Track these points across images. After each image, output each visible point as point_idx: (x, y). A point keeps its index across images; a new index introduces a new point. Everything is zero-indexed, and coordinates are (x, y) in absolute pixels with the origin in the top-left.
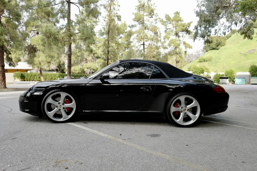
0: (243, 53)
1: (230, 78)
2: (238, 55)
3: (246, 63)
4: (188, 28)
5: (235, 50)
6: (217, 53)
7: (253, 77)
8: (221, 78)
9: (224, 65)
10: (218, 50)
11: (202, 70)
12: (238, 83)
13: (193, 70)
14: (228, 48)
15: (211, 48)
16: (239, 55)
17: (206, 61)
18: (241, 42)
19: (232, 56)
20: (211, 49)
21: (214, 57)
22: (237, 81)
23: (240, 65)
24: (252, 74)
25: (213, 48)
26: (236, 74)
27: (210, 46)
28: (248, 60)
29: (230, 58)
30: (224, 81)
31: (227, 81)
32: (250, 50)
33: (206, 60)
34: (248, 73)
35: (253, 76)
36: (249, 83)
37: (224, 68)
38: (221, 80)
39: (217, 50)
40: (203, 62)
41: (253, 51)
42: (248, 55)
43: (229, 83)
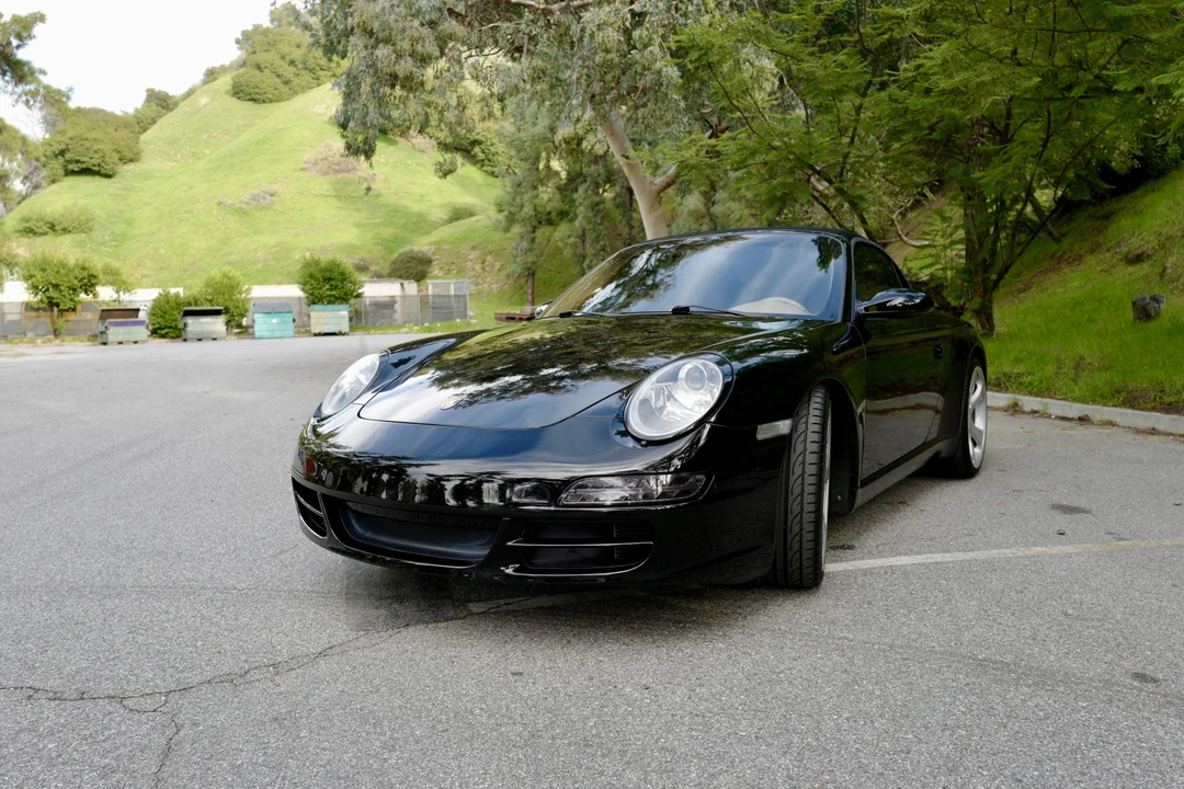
0: (229, 202)
1: (227, 311)
2: (212, 211)
3: (253, 247)
4: (15, 42)
5: (192, 187)
6: (110, 195)
7: (316, 307)
8: (187, 314)
9: (162, 251)
10: (113, 180)
11: (85, 273)
12: (264, 334)
13: (31, 276)
14: (159, 174)
15: (71, 167)
16: (215, 212)
17: (65, 231)
18: (207, 152)
19: (186, 215)
20: (73, 173)
21: (98, 212)
22: (262, 323)
23: (232, 253)
24: (312, 294)
25: (84, 166)
26: (249, 296)
27: (68, 156)
28: (255, 233)
29: (181, 220)
30: (207, 328)
31: (217, 324)
32: (255, 192)
33: (65, 224)
34: (294, 291)
35: (314, 303)
36: (303, 329)
37: (162, 269)
38: (190, 320)
39: (106, 181)
40: (46, 233)
41: (268, 196)
42: (254, 212)
43: (224, 335)
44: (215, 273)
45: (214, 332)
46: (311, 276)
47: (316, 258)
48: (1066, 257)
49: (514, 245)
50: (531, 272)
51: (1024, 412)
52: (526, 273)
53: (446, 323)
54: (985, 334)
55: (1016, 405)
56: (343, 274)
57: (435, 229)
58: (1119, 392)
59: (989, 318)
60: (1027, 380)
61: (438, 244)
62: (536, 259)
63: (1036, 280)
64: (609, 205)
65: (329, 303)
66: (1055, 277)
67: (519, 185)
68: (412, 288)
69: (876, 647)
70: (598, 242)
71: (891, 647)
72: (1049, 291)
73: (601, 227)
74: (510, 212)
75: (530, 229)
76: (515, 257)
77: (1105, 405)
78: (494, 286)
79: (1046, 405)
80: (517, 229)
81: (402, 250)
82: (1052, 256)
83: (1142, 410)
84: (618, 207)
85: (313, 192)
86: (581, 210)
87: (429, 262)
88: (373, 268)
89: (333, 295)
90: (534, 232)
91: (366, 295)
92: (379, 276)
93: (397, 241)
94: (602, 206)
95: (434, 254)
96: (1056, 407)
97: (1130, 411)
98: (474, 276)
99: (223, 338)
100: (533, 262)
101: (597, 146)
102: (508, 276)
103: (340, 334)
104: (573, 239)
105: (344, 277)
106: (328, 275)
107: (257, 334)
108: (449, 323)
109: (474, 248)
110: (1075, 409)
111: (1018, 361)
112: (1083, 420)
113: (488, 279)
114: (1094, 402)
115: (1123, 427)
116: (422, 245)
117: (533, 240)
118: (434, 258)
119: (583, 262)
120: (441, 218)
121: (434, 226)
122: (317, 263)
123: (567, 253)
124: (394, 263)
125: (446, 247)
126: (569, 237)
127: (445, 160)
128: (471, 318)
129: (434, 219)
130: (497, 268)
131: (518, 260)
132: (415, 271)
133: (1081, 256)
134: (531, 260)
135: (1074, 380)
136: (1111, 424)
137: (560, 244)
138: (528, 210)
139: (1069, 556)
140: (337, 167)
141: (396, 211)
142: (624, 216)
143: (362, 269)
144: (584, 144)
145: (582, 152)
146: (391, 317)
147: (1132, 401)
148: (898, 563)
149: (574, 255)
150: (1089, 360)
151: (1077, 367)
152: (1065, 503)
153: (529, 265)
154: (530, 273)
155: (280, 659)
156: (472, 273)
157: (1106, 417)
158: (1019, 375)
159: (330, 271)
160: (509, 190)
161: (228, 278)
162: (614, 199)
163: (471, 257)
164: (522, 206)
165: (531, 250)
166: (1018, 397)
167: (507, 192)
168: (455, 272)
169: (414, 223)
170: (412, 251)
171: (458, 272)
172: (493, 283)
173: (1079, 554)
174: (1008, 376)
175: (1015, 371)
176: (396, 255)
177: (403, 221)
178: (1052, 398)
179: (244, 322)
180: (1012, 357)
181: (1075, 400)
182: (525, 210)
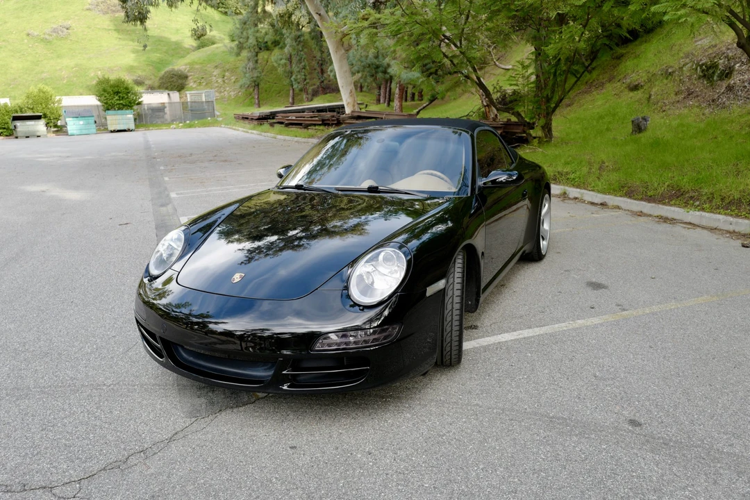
0: (36, 34)
1: (45, 116)
2: (23, 40)
3: (58, 68)
5: (5, 22)
7: (109, 112)
8: (15, 118)
12: (75, 132)
16: (26, 41)
19: (4, 43)
22: (73, 125)
23: (43, 72)
24: (106, 103)
26: (61, 105)
28: (58, 57)
30: (31, 129)
31: (40, 126)
32: (55, 26)
34: (92, 101)
35: (108, 109)
36: (102, 127)
38: (18, 123)
41: (65, 30)
42: (55, 41)
43: (46, 133)
44: (33, 89)
45: (38, 131)
46: (104, 90)
47: (106, 77)
48: (595, 83)
49: (244, 65)
50: (256, 83)
51: (570, 199)
52: (253, 84)
53: (201, 121)
54: (547, 141)
55: (565, 193)
56: (127, 88)
57: (188, 53)
58: (623, 187)
59: (550, 130)
60: (572, 176)
61: (191, 64)
62: (259, 75)
63: (577, 98)
64: (307, 37)
65: (119, 109)
66: (588, 97)
67: (245, 23)
68: (175, 96)
69: (495, 411)
70: (301, 63)
71: (503, 410)
72: (585, 107)
73: (302, 53)
74: (240, 42)
75: (254, 54)
76: (245, 73)
77: (616, 196)
78: (232, 93)
79: (582, 194)
80: (245, 54)
81: (166, 69)
82: (586, 83)
83: (635, 199)
84: (313, 39)
85: (99, 27)
86: (288, 41)
87: (186, 77)
88: (147, 82)
89: (122, 104)
90: (257, 56)
91: (144, 102)
92: (152, 89)
93: (162, 63)
94: (302, 39)
95: (189, 71)
96: (590, 196)
97: (629, 200)
98: (218, 86)
99: (46, 136)
100: (257, 77)
101: (302, 19)
102: (241, 87)
103: (129, 130)
104: (283, 61)
105: (128, 90)
106: (116, 89)
107: (70, 132)
108: (204, 120)
109: (216, 67)
110: (598, 198)
111: (567, 163)
112: (603, 205)
113: (228, 89)
114: (609, 193)
115: (625, 210)
116: (180, 65)
117: (257, 62)
118: (189, 74)
119: (291, 77)
120: (193, 46)
121: (188, 51)
122: (108, 81)
123: (280, 70)
124: (162, 78)
125: (197, 67)
126: (281, 59)
127: (198, 27)
128: (218, 116)
129: (187, 46)
130: (233, 81)
131: (247, 75)
132: (177, 84)
133: (603, 84)
134: (256, 75)
135: (599, 178)
136: (618, 208)
137: (275, 65)
138: (252, 41)
139: (596, 326)
140: (114, 9)
141: (159, 41)
142: (317, 45)
143: (139, 83)
144: (293, 18)
145: (292, 23)
146: (163, 117)
147: (630, 194)
148: (504, 340)
149: (285, 72)
150: (607, 164)
151: (600, 168)
152: (594, 280)
153: (255, 79)
154: (256, 85)
155: (146, 446)
156: (216, 85)
157: (616, 204)
158: (567, 173)
159: (118, 86)
160: (238, 26)
161: (44, 93)
162: (310, 33)
163: (215, 73)
164: (248, 38)
165: (255, 68)
166: (567, 188)
167: (237, 28)
168: (204, 84)
169: (173, 50)
170: (173, 70)
171: (206, 84)
172: (231, 92)
173: (601, 325)
174: (561, 174)
175: (565, 170)
176: (163, 72)
177: (166, 48)
178: (585, 189)
179: (59, 123)
180: (563, 161)
181: (599, 192)
182: (250, 41)
